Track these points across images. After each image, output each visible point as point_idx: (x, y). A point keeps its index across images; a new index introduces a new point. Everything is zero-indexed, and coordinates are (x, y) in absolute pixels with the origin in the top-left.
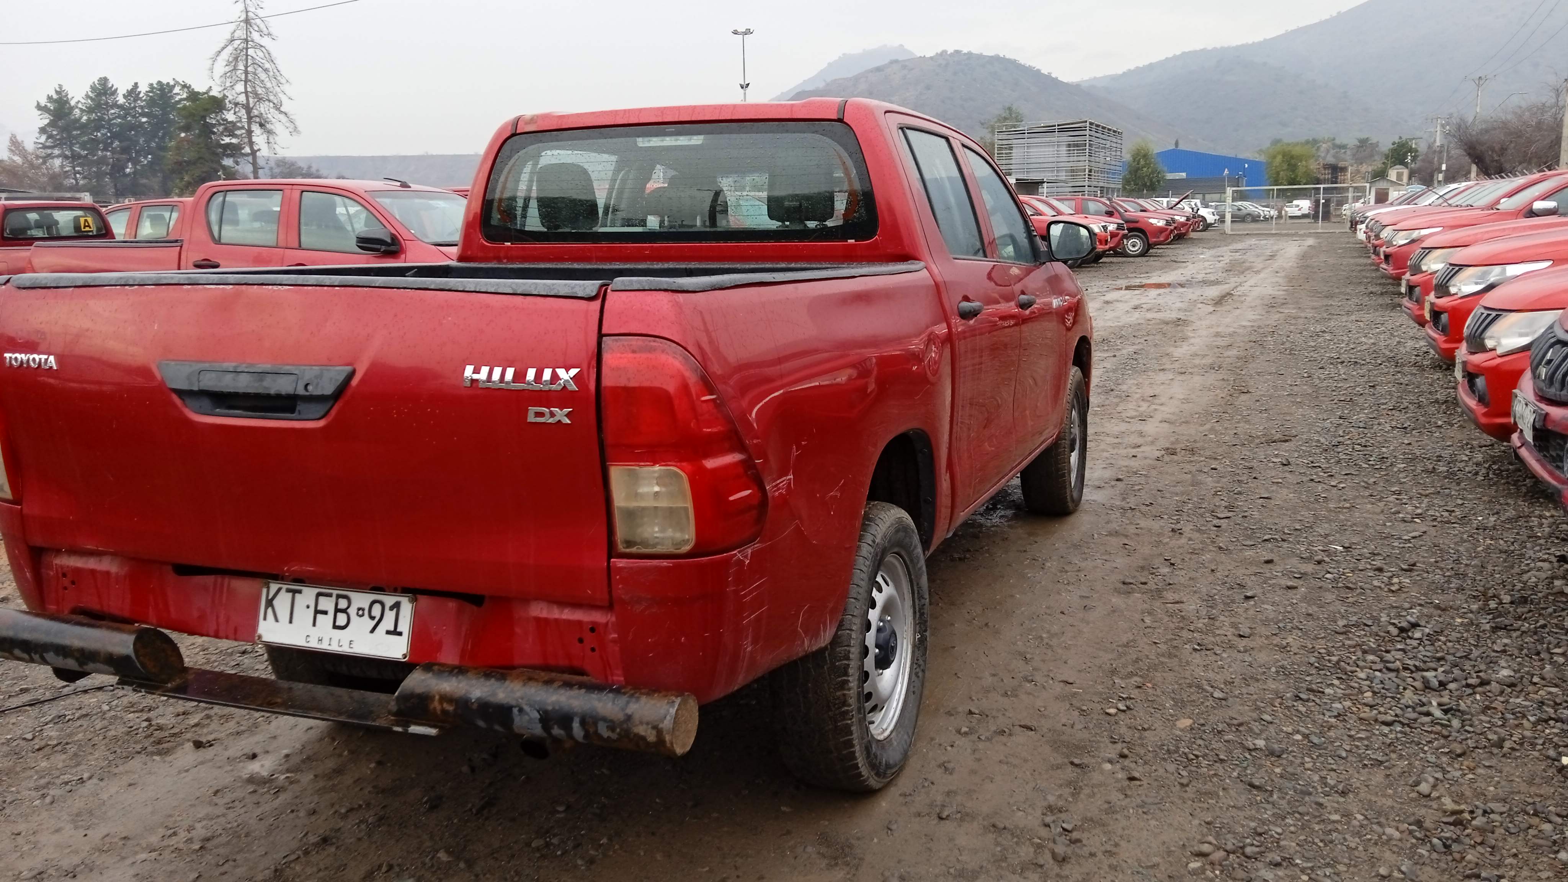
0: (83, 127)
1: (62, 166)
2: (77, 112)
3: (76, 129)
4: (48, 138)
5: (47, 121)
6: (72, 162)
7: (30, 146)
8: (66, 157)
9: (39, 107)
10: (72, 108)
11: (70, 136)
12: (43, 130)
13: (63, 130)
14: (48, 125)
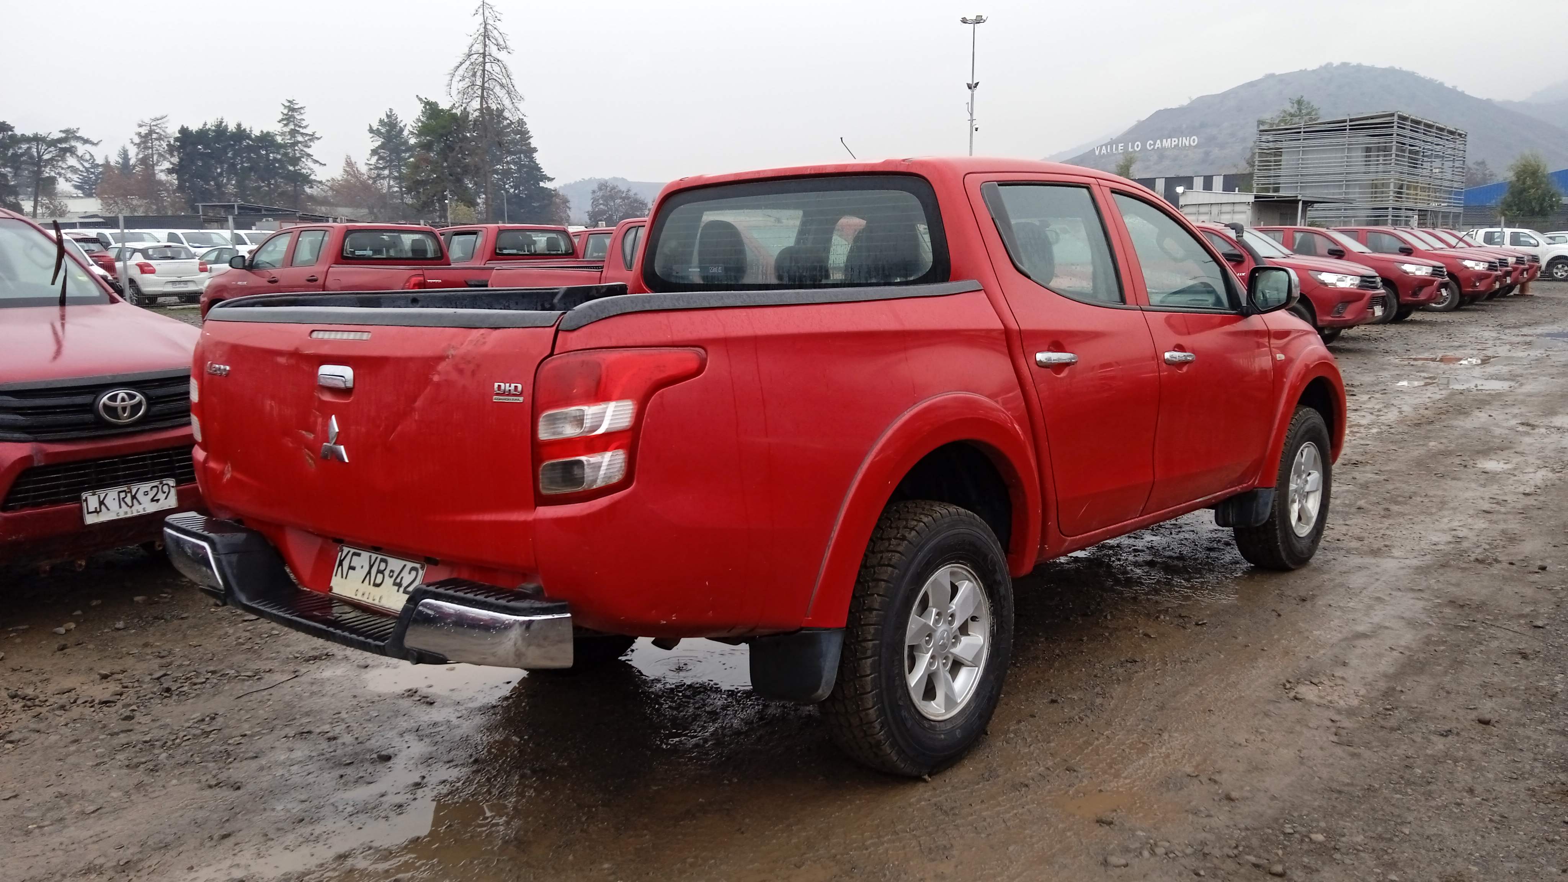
0: (410, 149)
1: (390, 187)
2: (406, 133)
3: (405, 151)
4: (379, 159)
5: (379, 143)
6: (399, 183)
7: (363, 169)
8: (395, 178)
9: (371, 130)
10: (402, 130)
11: (400, 159)
12: (374, 152)
13: (392, 151)
14: (380, 147)
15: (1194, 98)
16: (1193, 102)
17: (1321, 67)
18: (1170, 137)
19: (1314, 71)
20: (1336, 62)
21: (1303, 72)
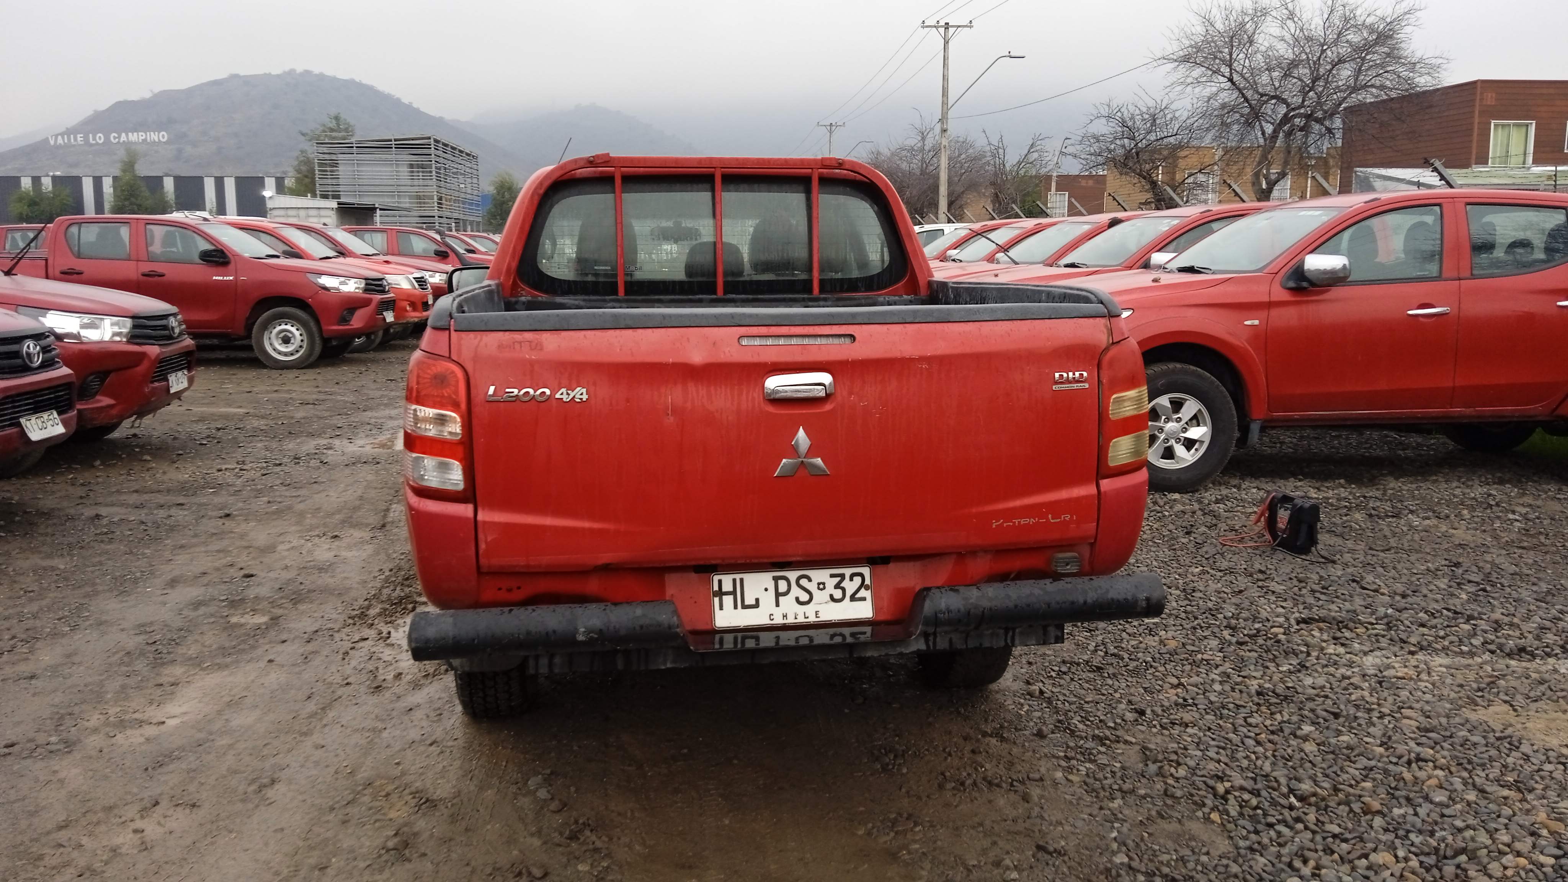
15: (156, 91)
16: (155, 96)
17: (285, 72)
18: (135, 130)
19: (278, 76)
20: (299, 69)
21: (268, 76)
